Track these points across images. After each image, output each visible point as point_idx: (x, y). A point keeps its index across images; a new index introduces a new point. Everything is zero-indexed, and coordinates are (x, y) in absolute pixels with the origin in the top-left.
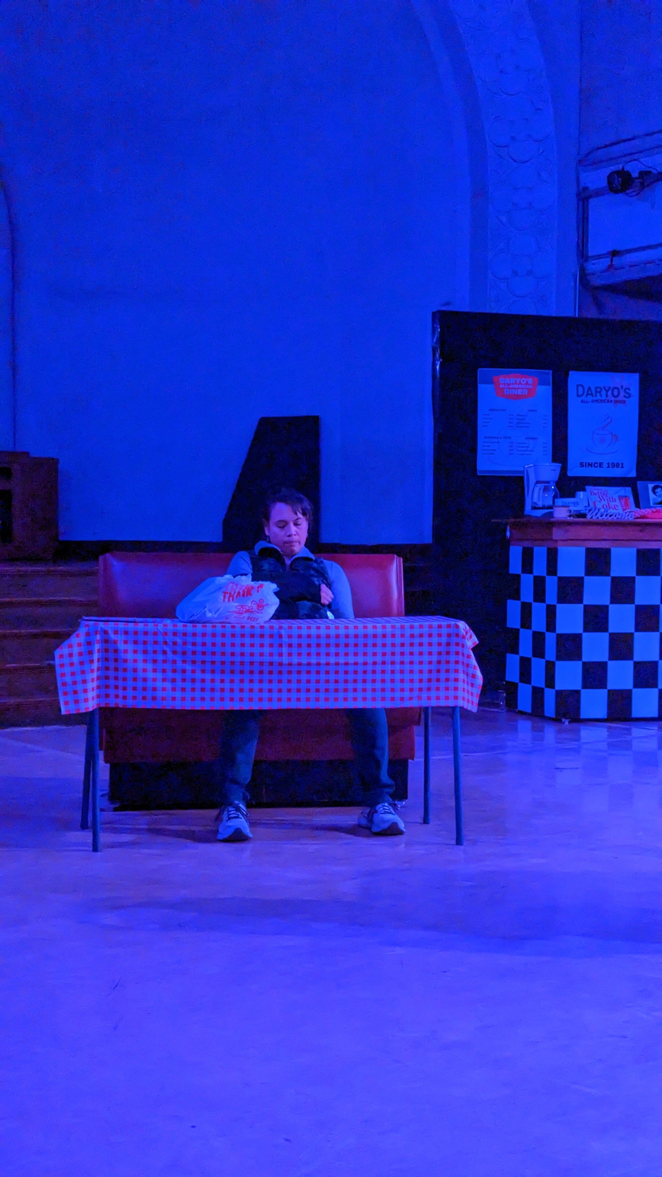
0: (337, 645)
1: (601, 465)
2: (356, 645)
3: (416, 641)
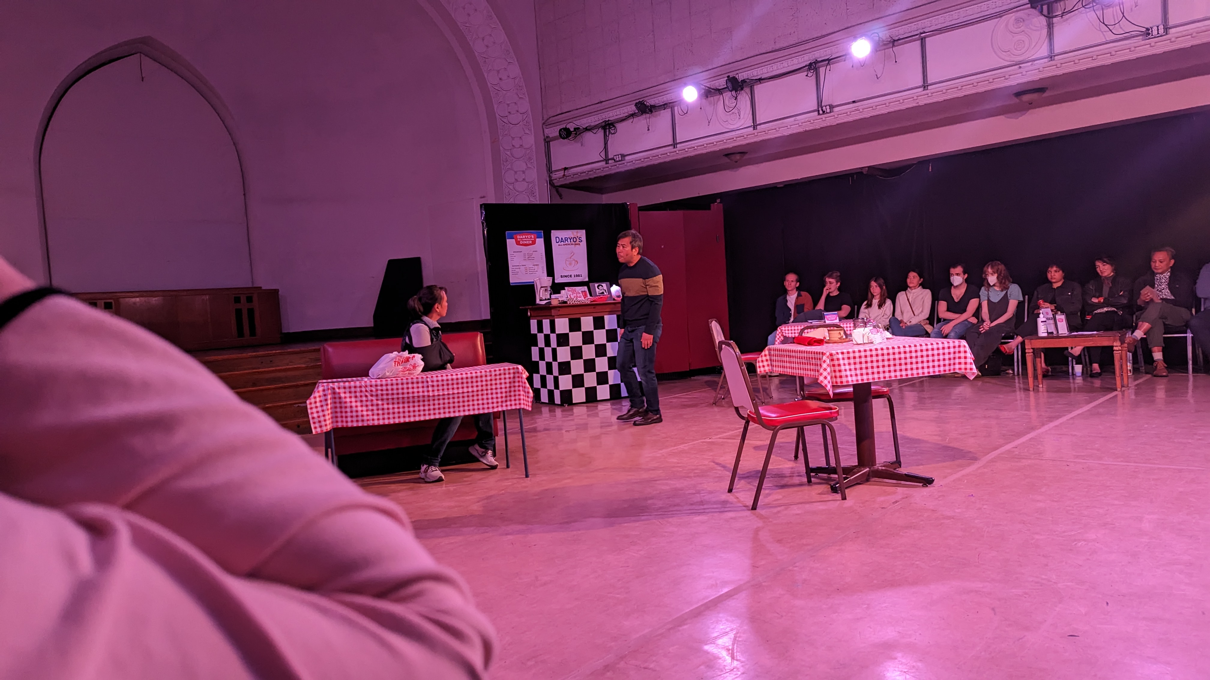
0: (458, 384)
1: (571, 276)
2: (467, 383)
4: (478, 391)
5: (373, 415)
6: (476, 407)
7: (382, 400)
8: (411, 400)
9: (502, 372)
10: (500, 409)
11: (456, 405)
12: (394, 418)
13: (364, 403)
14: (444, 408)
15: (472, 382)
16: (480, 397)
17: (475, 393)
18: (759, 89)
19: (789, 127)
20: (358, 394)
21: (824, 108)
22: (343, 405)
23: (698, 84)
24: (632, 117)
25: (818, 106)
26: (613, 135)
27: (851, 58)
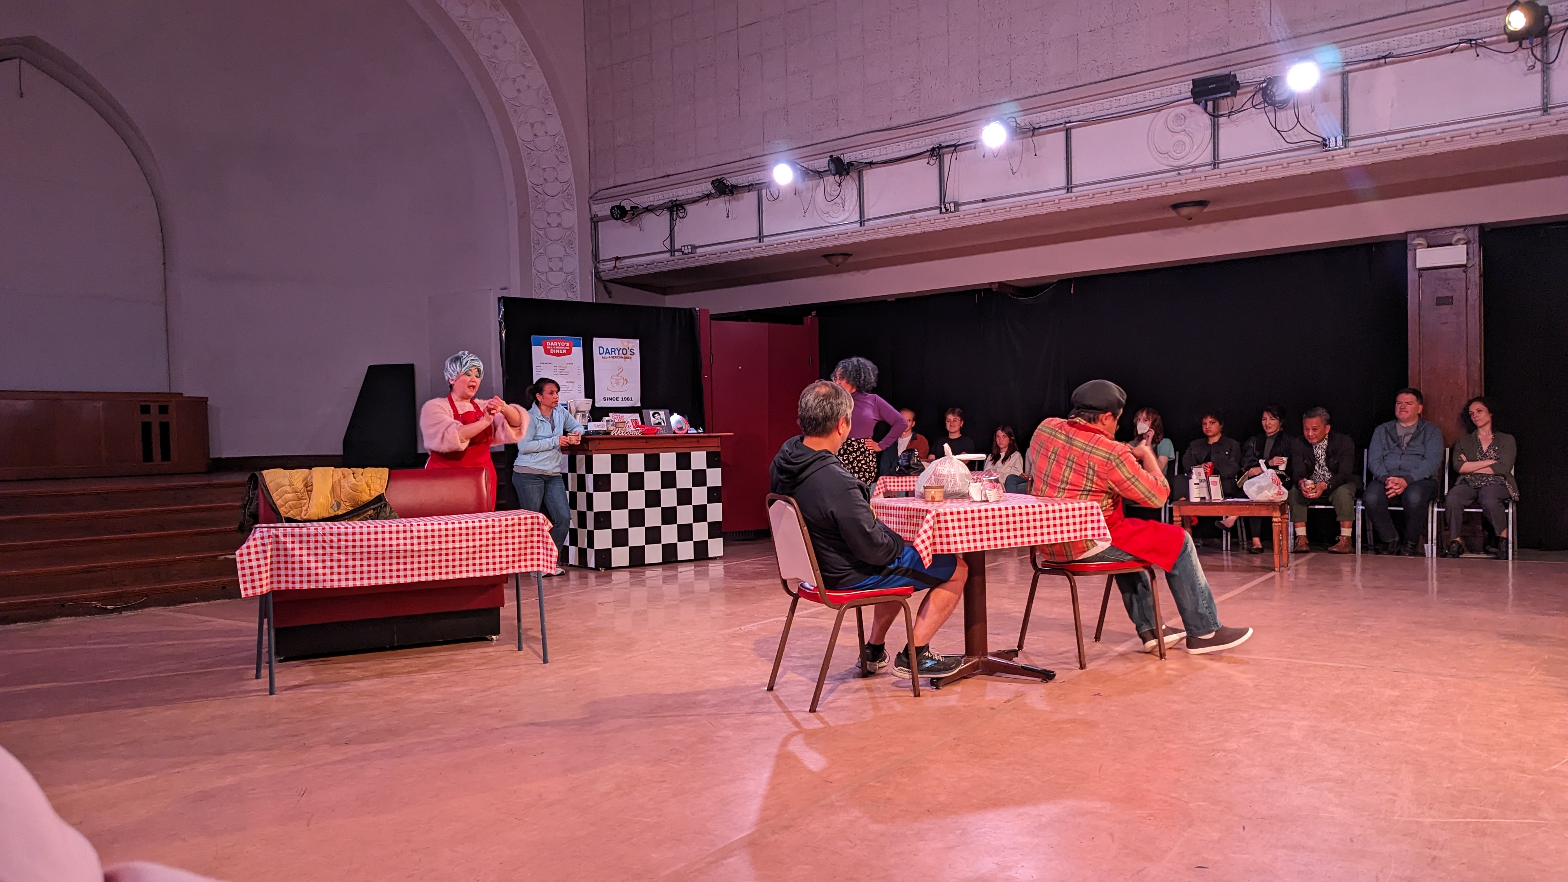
0: (454, 535)
1: (617, 399)
2: (467, 534)
3: (510, 529)
4: (481, 546)
5: (332, 574)
6: (477, 568)
7: (347, 554)
8: (387, 555)
9: (516, 521)
10: (511, 571)
11: (451, 563)
12: (362, 579)
13: (320, 558)
14: (433, 568)
15: (474, 534)
16: (484, 555)
17: (477, 549)
18: (869, 175)
19: (904, 226)
20: (312, 545)
21: (948, 206)
22: (290, 559)
23: (793, 163)
24: (707, 198)
25: (941, 202)
26: (681, 220)
27: (983, 146)
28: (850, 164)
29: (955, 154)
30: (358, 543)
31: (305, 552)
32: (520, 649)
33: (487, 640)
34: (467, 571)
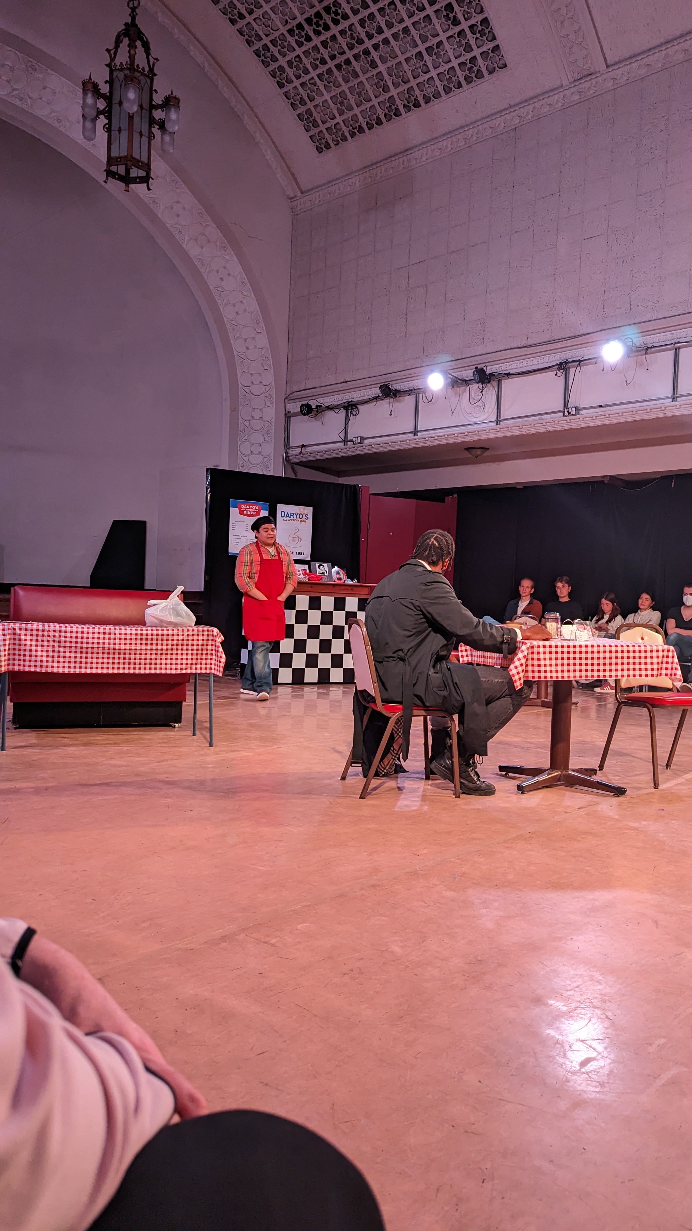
2: (157, 640)
4: (167, 650)
5: (53, 662)
6: (163, 666)
7: (65, 647)
8: (95, 651)
9: (196, 632)
10: (189, 671)
11: (143, 661)
12: (75, 667)
13: (45, 648)
14: (129, 664)
15: (162, 640)
16: (169, 657)
17: (164, 652)
18: (506, 384)
19: (532, 425)
20: (40, 638)
21: (570, 410)
22: (22, 648)
23: (445, 373)
24: (375, 400)
25: (564, 407)
26: (354, 417)
27: (603, 361)
28: (492, 374)
29: (579, 368)
30: (74, 640)
31: (34, 643)
32: (194, 734)
33: (171, 726)
34: (155, 669)
